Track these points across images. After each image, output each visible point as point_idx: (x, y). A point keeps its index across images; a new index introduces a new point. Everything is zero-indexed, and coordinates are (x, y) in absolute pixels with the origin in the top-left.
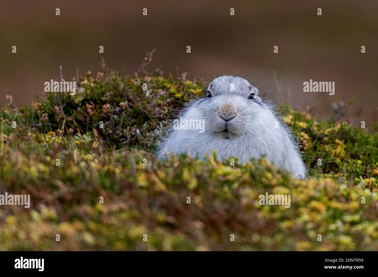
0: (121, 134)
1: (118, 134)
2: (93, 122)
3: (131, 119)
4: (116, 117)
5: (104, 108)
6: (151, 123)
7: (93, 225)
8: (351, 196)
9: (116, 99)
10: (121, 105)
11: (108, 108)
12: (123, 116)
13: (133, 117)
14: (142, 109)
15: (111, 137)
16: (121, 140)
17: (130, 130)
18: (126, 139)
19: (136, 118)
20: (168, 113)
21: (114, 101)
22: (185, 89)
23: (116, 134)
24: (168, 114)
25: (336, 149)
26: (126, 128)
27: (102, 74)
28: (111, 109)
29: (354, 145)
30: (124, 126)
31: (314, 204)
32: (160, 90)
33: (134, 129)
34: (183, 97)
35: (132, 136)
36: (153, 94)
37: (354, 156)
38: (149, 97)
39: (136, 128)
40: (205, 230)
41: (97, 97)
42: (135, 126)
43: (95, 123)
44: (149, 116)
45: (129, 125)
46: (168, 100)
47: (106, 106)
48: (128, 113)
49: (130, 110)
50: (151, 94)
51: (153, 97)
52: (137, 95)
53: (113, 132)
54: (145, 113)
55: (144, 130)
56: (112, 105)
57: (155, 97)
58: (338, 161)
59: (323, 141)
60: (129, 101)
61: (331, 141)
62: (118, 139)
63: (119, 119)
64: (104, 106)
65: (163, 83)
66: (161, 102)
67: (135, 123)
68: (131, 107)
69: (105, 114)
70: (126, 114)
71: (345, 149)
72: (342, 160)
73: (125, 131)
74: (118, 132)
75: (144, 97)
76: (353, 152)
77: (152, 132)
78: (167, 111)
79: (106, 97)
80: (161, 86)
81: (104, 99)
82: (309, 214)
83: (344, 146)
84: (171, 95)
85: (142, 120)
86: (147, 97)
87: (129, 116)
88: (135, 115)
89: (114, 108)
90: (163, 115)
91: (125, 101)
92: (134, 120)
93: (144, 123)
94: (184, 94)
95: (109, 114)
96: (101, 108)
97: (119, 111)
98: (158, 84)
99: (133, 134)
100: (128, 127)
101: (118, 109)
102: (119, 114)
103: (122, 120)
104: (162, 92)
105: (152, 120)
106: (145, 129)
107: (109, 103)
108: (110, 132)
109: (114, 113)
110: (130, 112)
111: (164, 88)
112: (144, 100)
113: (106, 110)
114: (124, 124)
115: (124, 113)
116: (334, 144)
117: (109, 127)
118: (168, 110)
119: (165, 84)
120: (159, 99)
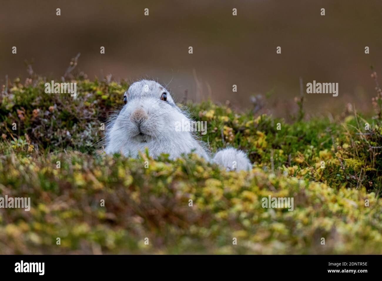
0: (52, 137)
1: (50, 137)
2: (25, 127)
3: (60, 122)
4: (46, 120)
5: (34, 113)
6: (80, 125)
7: (37, 226)
8: (280, 185)
9: (45, 104)
10: (51, 109)
11: (38, 113)
12: (53, 119)
13: (63, 120)
14: (71, 111)
15: (43, 140)
16: (53, 142)
17: (61, 132)
18: (58, 141)
19: (65, 120)
20: (96, 114)
21: (44, 106)
22: (111, 90)
23: (47, 137)
24: (96, 116)
25: (257, 140)
26: (56, 131)
27: (30, 80)
28: (42, 113)
29: (274, 136)
30: (55, 129)
31: (246, 194)
32: (87, 93)
33: (64, 132)
34: (109, 98)
35: (63, 138)
36: (81, 97)
37: (276, 147)
38: (77, 100)
39: (66, 130)
40: (144, 224)
41: (26, 103)
42: (65, 129)
43: (27, 127)
44: (78, 118)
45: (59, 128)
46: (95, 102)
47: (36, 111)
48: (58, 117)
49: (59, 113)
50: (78, 97)
51: (80, 100)
52: (65, 98)
53: (45, 136)
54: (74, 116)
55: (74, 132)
56: (42, 109)
57: (82, 100)
58: (260, 151)
59: (245, 134)
60: (58, 104)
61: (253, 133)
62: (49, 141)
63: (49, 123)
64: (35, 111)
65: (89, 86)
66: (88, 104)
67: (65, 126)
68: (60, 110)
69: (36, 118)
70: (55, 117)
71: (266, 140)
72: (264, 151)
73: (56, 134)
74: (49, 135)
75: (72, 100)
76: (274, 142)
77: (81, 133)
78: (94, 113)
79: (36, 102)
80: (87, 88)
81: (33, 104)
82: (242, 204)
83: (266, 137)
84: (98, 97)
85: (72, 122)
86: (75, 101)
87: (59, 119)
88: (65, 118)
89: (44, 112)
90: (92, 117)
91: (54, 105)
92: (64, 123)
93: (73, 125)
94: (110, 96)
95: (40, 119)
96: (31, 113)
97: (49, 115)
98: (84, 87)
99: (64, 136)
100: (59, 130)
101: (47, 113)
102: (49, 117)
103: (52, 124)
104: (88, 95)
105: (81, 122)
106: (74, 130)
107: (39, 108)
108: (42, 135)
109: (45, 117)
110: (60, 115)
111: (90, 90)
112: (73, 103)
113: (36, 114)
114: (54, 127)
115: (53, 117)
116: (256, 136)
117: (40, 131)
118: (96, 111)
119: (92, 87)
120: (87, 101)
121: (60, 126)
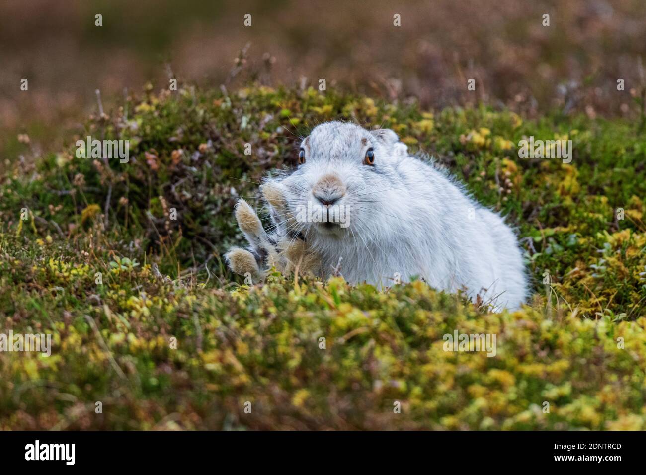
0: (206, 198)
2: (159, 182)
3: (219, 170)
4: (194, 169)
5: (175, 156)
6: (254, 177)
9: (193, 138)
10: (202, 149)
11: (181, 156)
12: (207, 167)
13: (222, 168)
14: (236, 152)
15: (191, 206)
16: (207, 207)
17: (221, 189)
18: (216, 205)
19: (228, 168)
20: (280, 153)
21: (191, 142)
22: (305, 106)
23: (197, 200)
24: (280, 157)
25: (563, 179)
26: (213, 186)
27: (168, 93)
28: (186, 155)
29: (592, 170)
30: (210, 184)
32: (264, 114)
33: (225, 189)
34: (302, 122)
35: (225, 201)
36: (254, 123)
37: (596, 190)
38: (247, 129)
39: (230, 186)
41: (161, 137)
42: (228, 183)
43: (162, 183)
44: (248, 163)
45: (217, 182)
46: (280, 130)
47: (177, 153)
48: (214, 162)
49: (216, 156)
50: (249, 123)
51: (253, 129)
52: (226, 127)
53: (193, 197)
54: (241, 160)
55: (243, 189)
56: (188, 148)
57: (256, 127)
58: (568, 201)
59: (541, 168)
60: (215, 139)
61: (554, 167)
62: (201, 207)
63: (200, 173)
64: (175, 152)
65: (269, 99)
66: (266, 135)
67: (227, 178)
68: (218, 151)
69: (178, 166)
70: (210, 162)
71: (578, 179)
72: (575, 199)
73: (212, 193)
74: (200, 195)
75: (238, 129)
76: (592, 182)
77: (255, 191)
78: (277, 151)
79: (176, 135)
80: (265, 105)
81: (173, 139)
83: (578, 174)
84: (284, 120)
85: (239, 171)
86: (243, 130)
87: (217, 165)
88: (226, 163)
89: (192, 153)
90: (272, 160)
91: (207, 140)
92: (225, 173)
93: (241, 176)
94: (304, 117)
95: (184, 167)
96: (169, 154)
97: (200, 158)
98: (259, 103)
99: (226, 196)
100: (217, 185)
101: (196, 156)
102: (200, 164)
103: (205, 175)
104: (268, 117)
105: (255, 169)
106: (244, 185)
107: (182, 148)
108: (188, 196)
109: (192, 163)
110: (217, 159)
111: (270, 108)
112: (239, 135)
113: (178, 159)
114: (208, 182)
115: (207, 163)
116: (560, 172)
117: (186, 188)
118: (280, 148)
119: (273, 102)
120: (264, 129)
121: (220, 178)
